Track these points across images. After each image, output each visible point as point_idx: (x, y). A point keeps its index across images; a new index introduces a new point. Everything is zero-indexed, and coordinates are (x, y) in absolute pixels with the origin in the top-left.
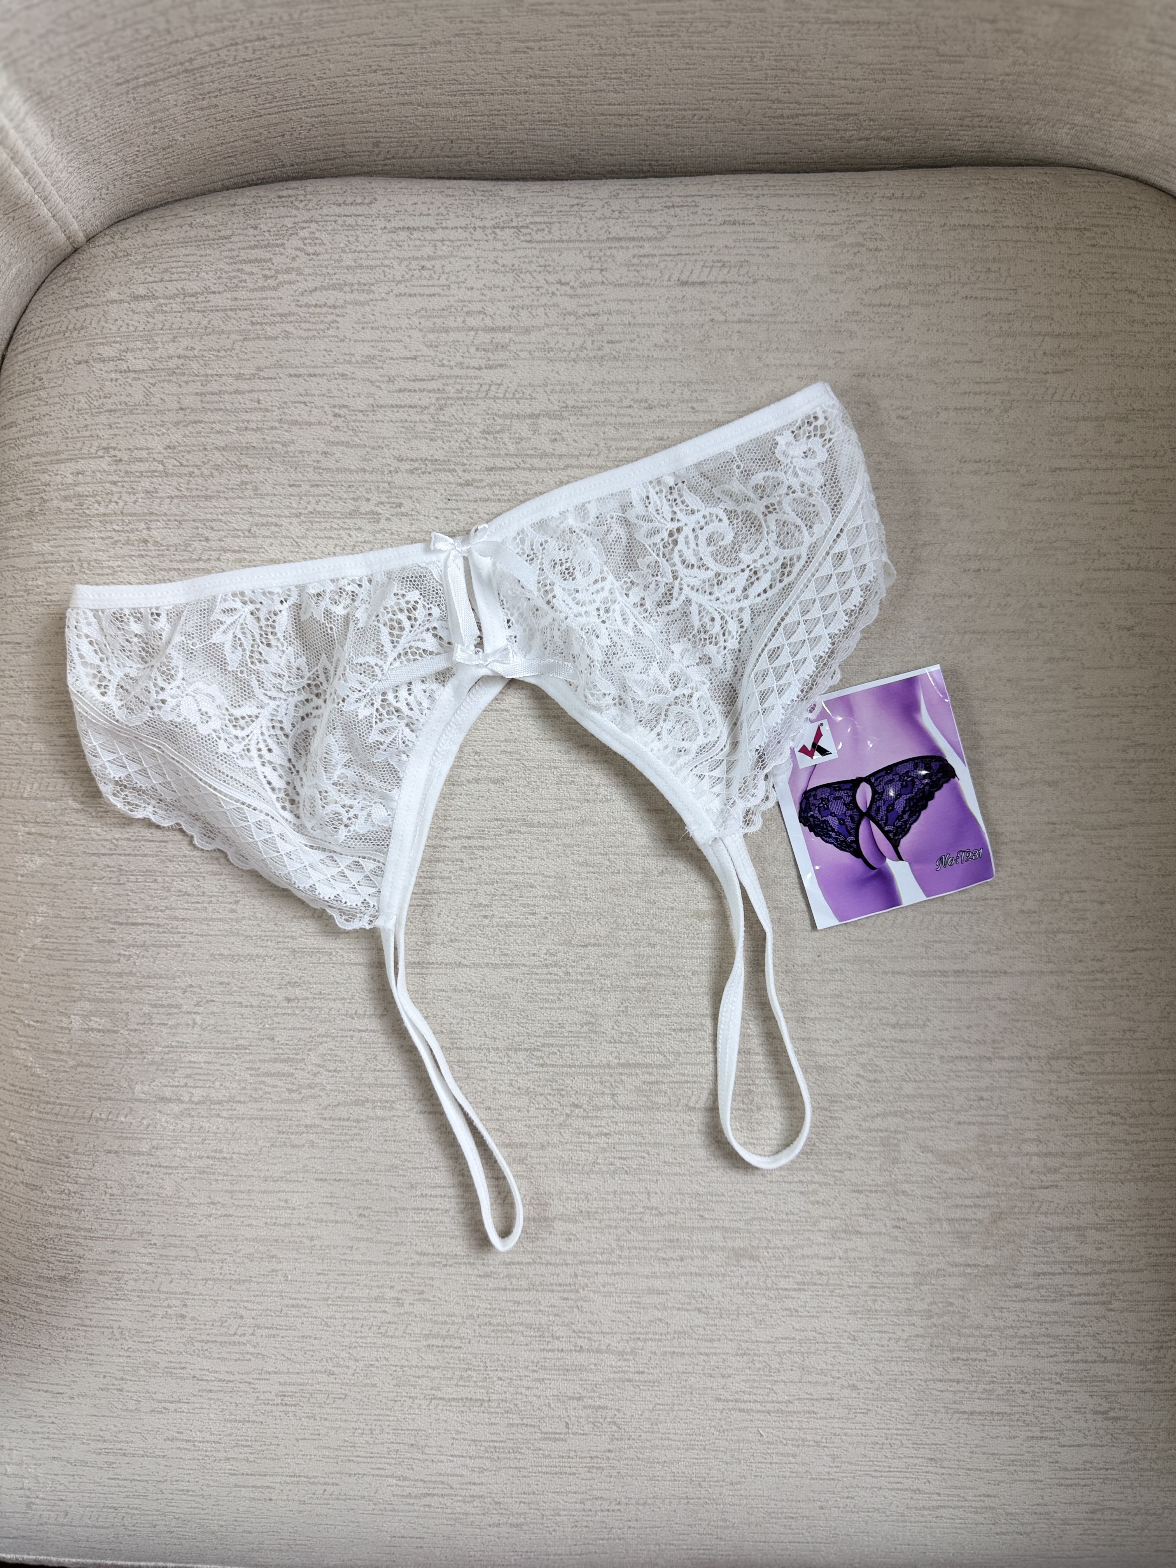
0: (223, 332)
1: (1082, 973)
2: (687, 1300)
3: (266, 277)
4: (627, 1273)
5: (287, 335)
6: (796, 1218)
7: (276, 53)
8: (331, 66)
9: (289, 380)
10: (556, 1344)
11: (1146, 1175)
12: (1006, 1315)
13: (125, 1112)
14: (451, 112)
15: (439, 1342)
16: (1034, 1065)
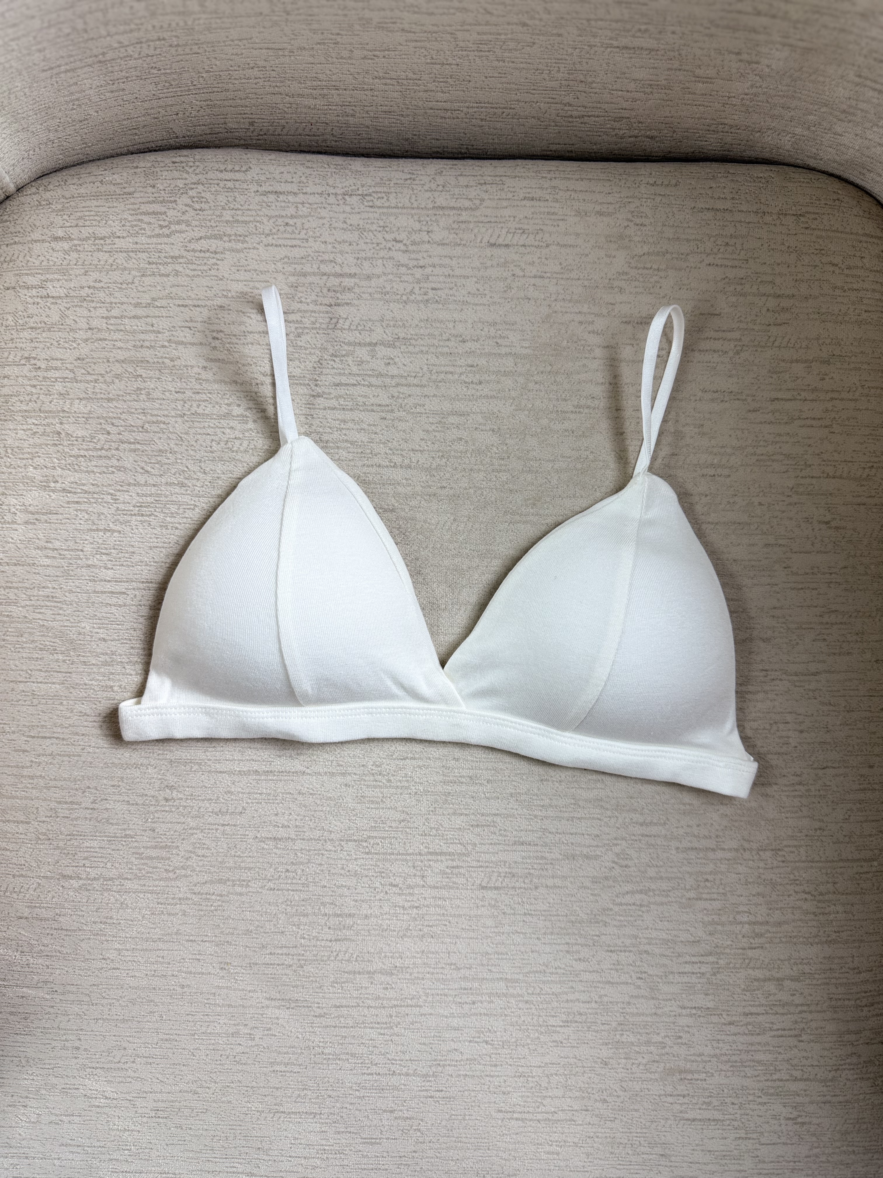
0: (125, 269)
1: (786, 785)
2: (477, 1035)
3: (161, 227)
4: (431, 1014)
5: (177, 273)
6: (562, 971)
7: (173, 50)
8: (218, 63)
9: (178, 309)
10: (374, 1069)
11: (829, 939)
12: (721, 1045)
13: (34, 886)
14: (311, 102)
15: (283, 1068)
16: (747, 855)
